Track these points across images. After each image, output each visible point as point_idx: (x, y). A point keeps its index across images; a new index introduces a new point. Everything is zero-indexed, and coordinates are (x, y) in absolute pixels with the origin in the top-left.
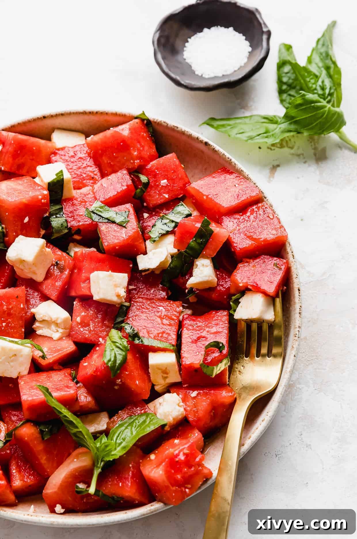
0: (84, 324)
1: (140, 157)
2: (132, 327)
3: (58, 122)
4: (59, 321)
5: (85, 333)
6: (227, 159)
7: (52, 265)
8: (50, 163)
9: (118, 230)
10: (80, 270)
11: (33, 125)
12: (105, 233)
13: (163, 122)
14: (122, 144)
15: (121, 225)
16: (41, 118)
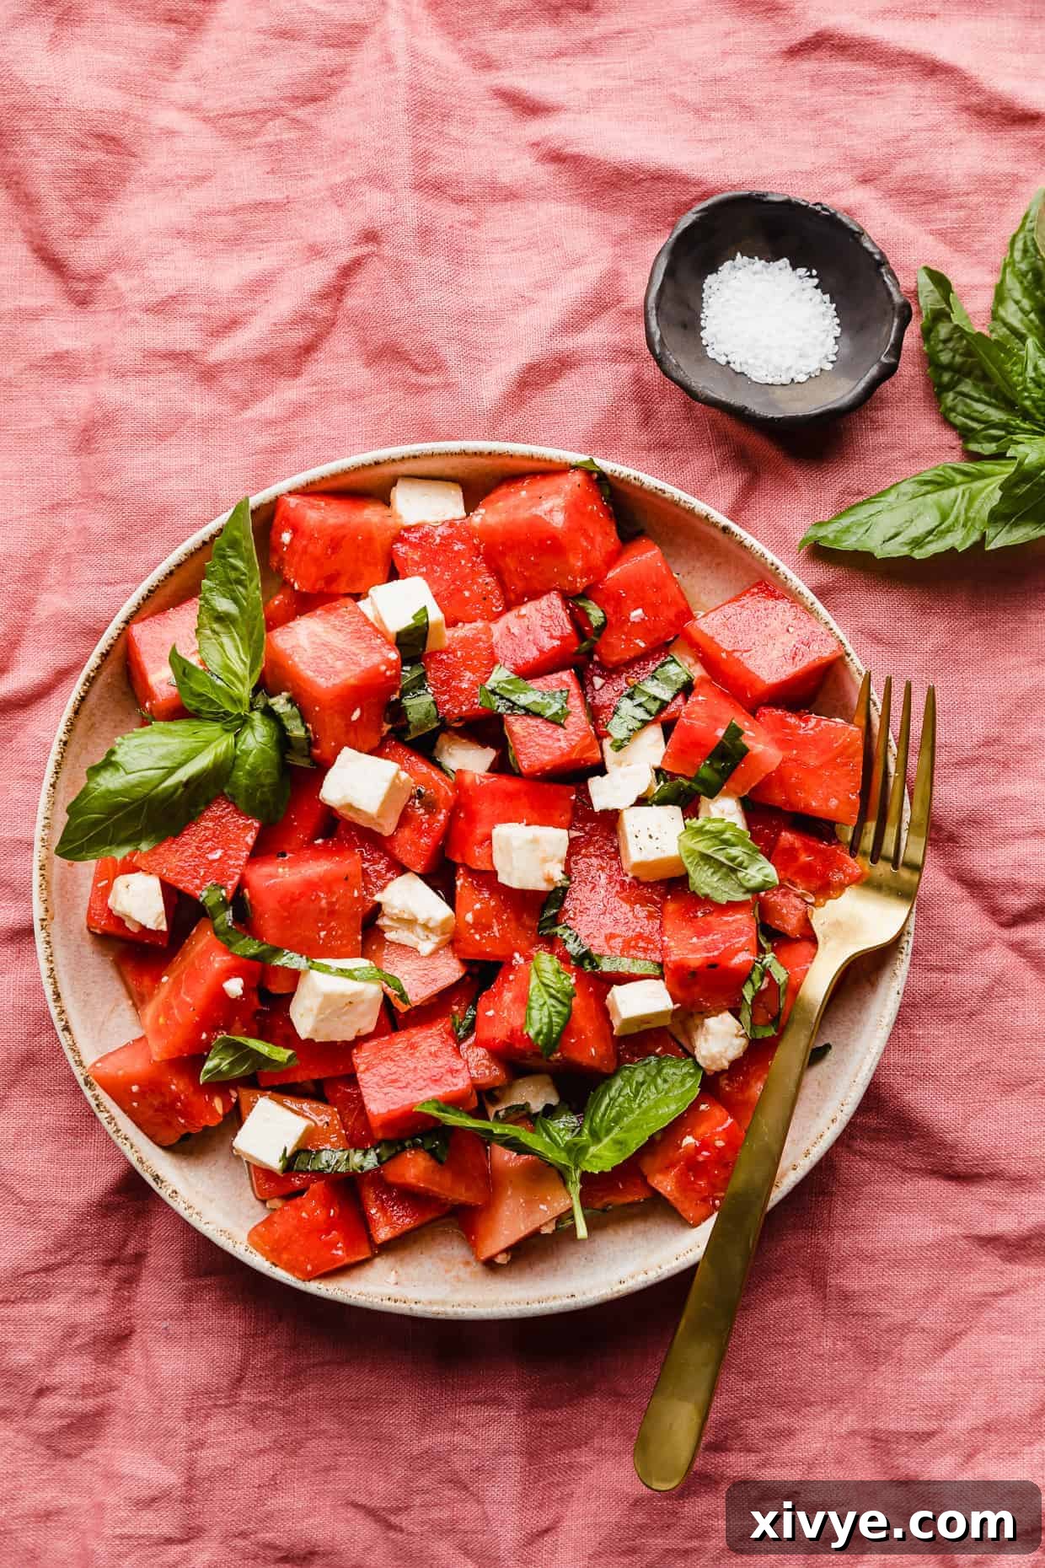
0: (481, 925)
1: (588, 571)
2: (577, 937)
3: (403, 468)
4: (431, 925)
5: (486, 943)
6: (769, 566)
7: (412, 797)
8: (397, 579)
9: (549, 732)
10: (472, 818)
11: (353, 477)
12: (523, 740)
13: (632, 477)
14: (549, 542)
15: (556, 721)
16: (370, 465)
